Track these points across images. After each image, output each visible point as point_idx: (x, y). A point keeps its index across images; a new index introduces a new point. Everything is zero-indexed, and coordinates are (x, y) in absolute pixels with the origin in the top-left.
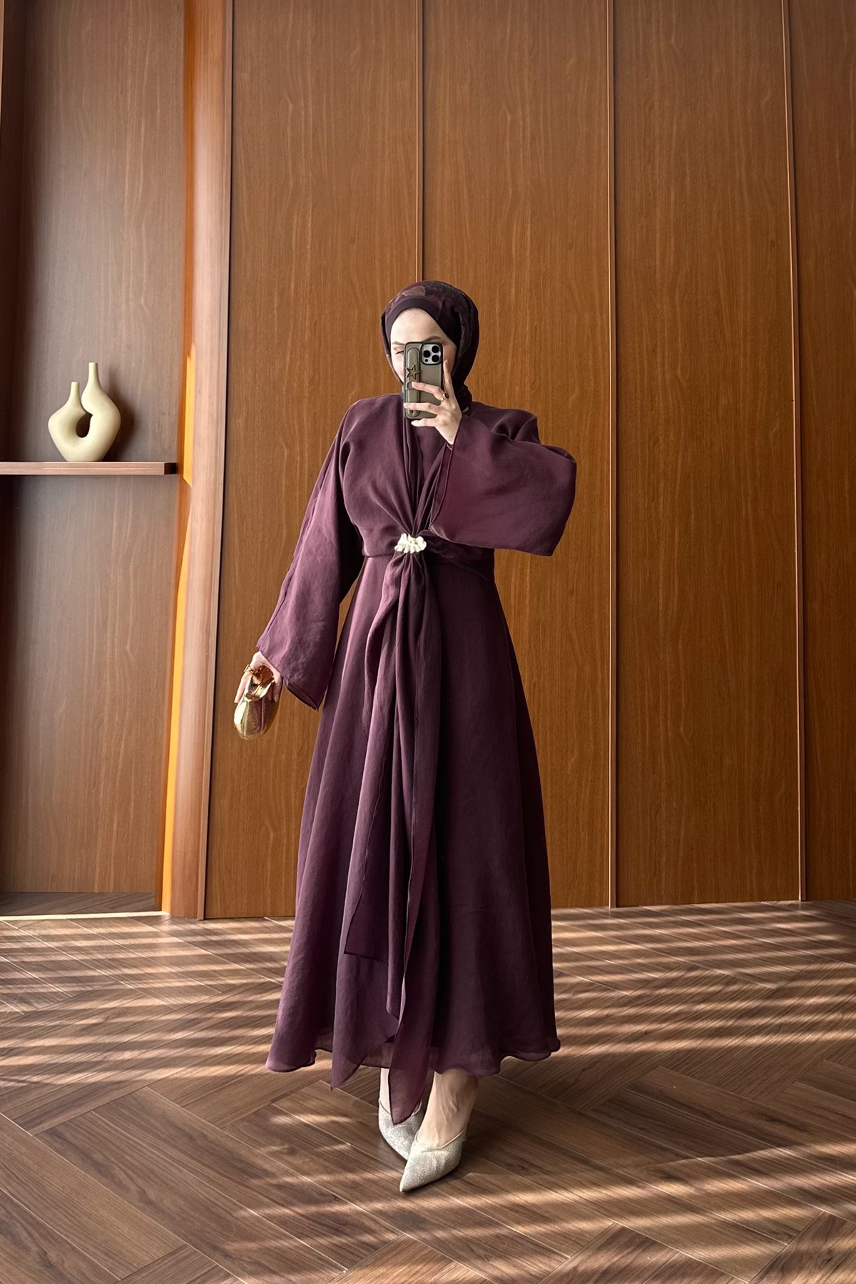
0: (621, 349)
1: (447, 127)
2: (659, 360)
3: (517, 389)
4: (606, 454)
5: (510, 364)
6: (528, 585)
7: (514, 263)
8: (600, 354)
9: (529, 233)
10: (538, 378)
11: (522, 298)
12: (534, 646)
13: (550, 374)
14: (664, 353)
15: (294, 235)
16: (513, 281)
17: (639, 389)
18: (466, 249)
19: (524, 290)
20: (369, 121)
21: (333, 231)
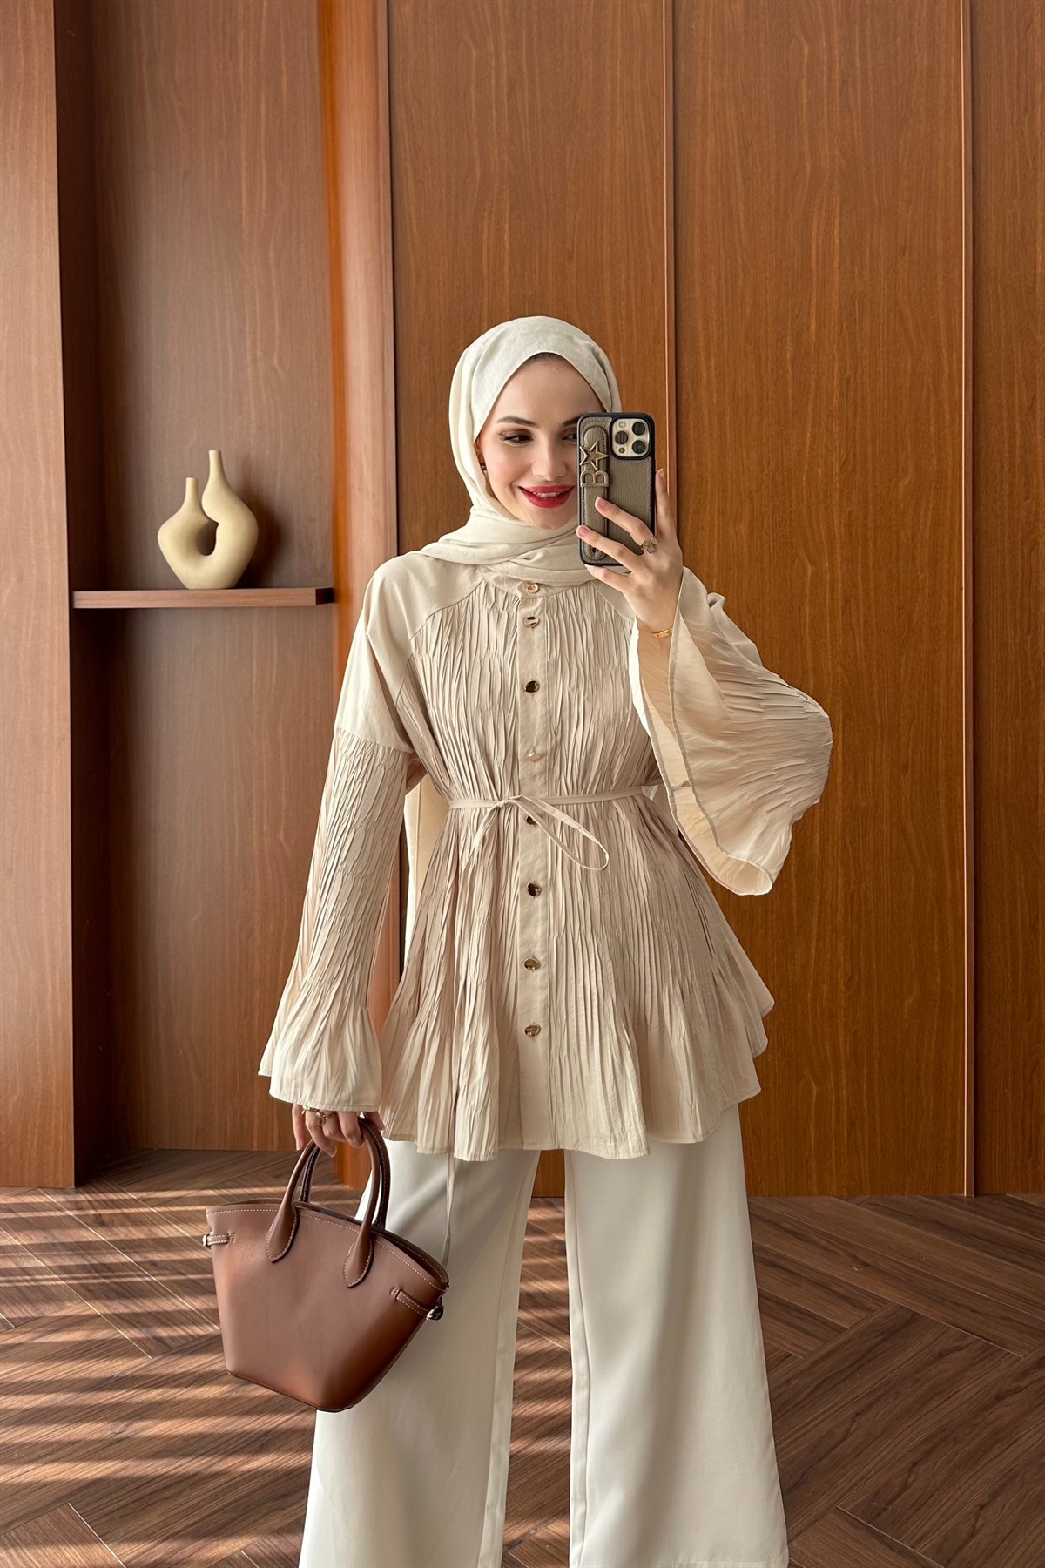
0: (981, 406)
1: (710, 73)
3: (820, 472)
4: (956, 566)
5: (809, 435)
6: (840, 757)
7: (815, 280)
9: (836, 232)
10: (852, 454)
11: (826, 335)
12: (851, 843)
13: (869, 448)
15: (485, 251)
16: (814, 309)
17: (1006, 468)
19: (830, 324)
21: (540, 243)
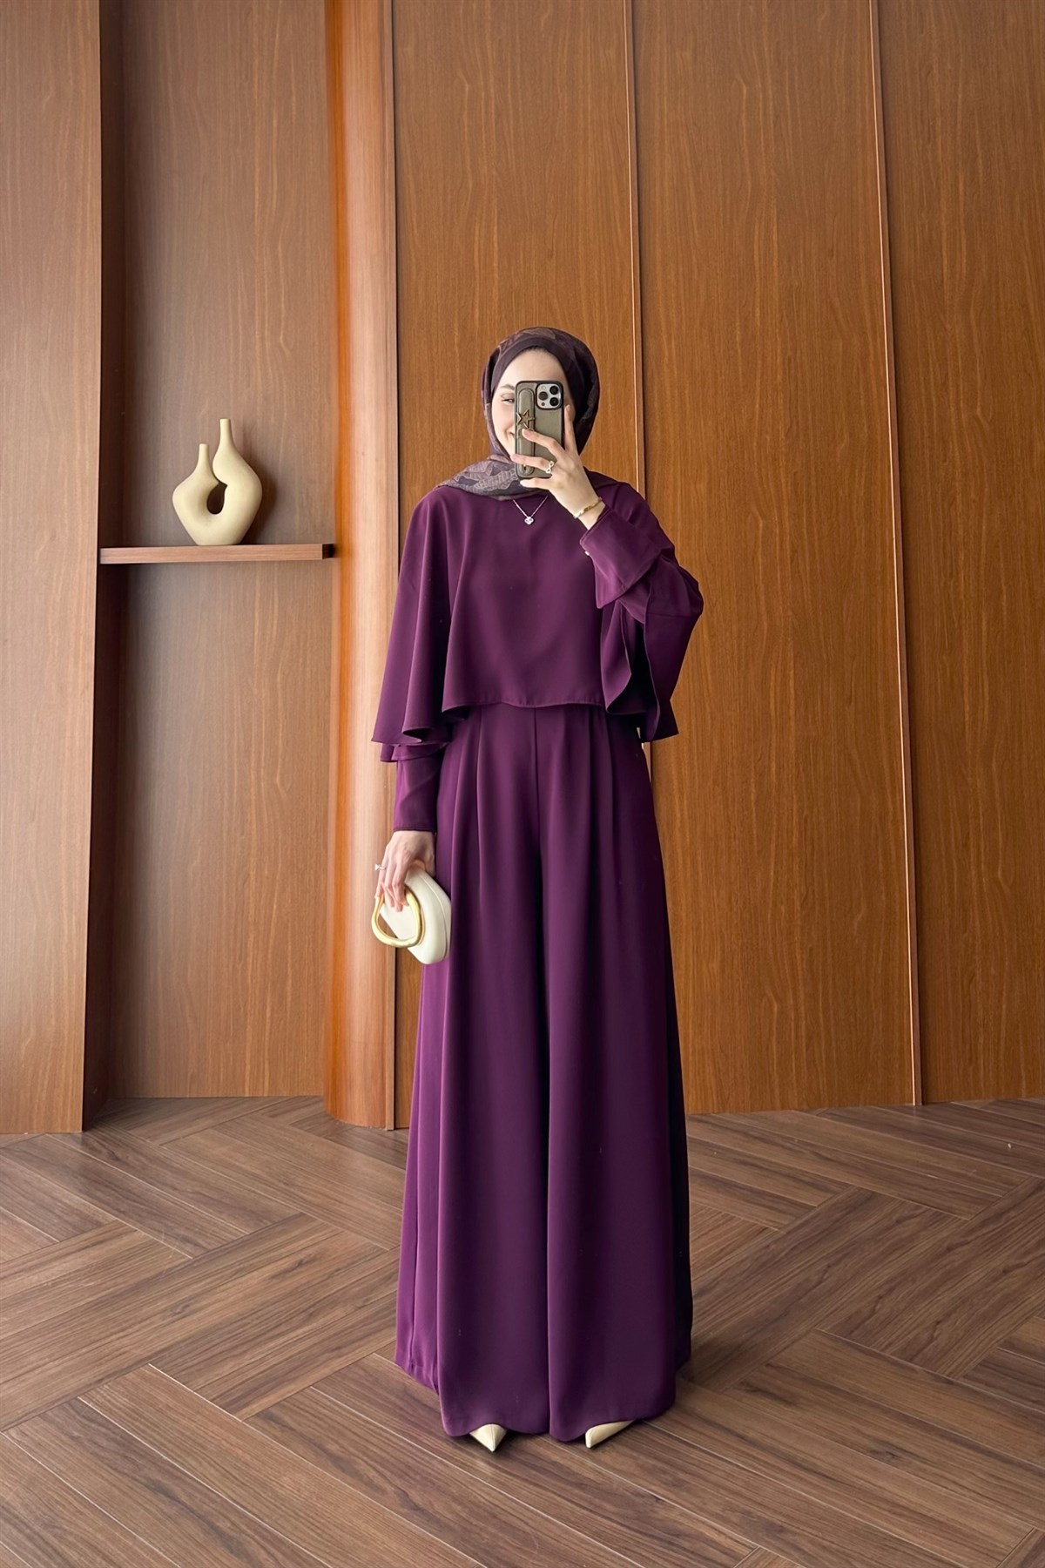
0: (902, 383)
1: (665, 106)
2: (951, 397)
3: (768, 438)
4: (887, 519)
5: (757, 406)
6: (792, 691)
7: (758, 276)
8: (875, 390)
9: (775, 238)
10: (795, 423)
11: (769, 321)
12: (803, 770)
13: (810, 418)
14: (958, 386)
15: (476, 249)
16: (758, 300)
17: (926, 435)
18: (695, 260)
19: (772, 312)
20: (566, 101)
21: (525, 243)
